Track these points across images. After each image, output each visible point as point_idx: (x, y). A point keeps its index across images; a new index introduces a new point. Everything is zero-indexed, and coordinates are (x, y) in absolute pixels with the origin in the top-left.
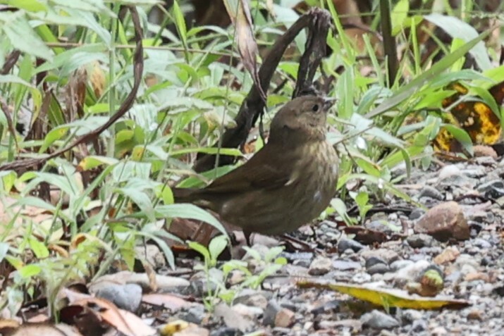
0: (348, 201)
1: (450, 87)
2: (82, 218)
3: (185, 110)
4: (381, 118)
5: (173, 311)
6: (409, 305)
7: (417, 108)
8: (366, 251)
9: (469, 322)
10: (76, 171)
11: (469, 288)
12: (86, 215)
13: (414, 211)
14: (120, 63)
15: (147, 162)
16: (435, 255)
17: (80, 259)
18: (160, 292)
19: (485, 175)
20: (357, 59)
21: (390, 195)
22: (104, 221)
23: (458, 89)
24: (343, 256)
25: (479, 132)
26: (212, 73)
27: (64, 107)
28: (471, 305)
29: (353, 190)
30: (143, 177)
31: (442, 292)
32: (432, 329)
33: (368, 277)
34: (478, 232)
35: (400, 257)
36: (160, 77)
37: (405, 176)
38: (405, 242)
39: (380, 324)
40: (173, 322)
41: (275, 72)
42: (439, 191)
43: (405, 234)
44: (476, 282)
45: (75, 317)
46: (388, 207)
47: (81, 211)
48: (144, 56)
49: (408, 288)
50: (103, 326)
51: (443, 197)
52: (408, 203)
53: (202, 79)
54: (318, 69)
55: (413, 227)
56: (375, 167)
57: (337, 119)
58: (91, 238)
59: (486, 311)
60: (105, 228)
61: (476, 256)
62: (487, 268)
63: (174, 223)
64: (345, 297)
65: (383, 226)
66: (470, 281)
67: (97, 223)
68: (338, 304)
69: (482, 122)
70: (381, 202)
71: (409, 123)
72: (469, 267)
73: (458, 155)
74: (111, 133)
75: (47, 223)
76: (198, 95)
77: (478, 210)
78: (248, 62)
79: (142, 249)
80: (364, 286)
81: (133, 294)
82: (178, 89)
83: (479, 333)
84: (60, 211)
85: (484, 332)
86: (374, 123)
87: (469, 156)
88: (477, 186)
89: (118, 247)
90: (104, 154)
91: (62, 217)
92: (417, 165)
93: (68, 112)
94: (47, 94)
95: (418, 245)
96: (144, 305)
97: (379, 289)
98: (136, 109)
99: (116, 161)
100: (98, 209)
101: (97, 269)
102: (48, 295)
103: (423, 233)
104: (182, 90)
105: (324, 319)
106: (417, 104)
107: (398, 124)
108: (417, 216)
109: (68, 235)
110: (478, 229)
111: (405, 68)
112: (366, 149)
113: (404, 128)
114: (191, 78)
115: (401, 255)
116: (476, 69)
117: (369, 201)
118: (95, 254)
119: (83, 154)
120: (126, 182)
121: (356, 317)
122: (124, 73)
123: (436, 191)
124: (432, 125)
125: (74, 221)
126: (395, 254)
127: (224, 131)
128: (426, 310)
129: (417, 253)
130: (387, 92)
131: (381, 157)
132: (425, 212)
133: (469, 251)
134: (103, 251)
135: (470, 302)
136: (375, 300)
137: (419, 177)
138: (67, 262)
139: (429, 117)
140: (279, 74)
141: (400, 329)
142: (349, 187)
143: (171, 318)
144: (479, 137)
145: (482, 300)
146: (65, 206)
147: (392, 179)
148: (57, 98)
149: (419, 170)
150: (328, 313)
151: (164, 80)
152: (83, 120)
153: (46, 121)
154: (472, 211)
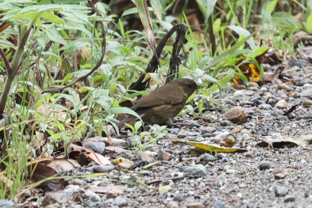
0: (194, 106)
1: (238, 56)
2: (79, 113)
3: (124, 66)
4: (209, 70)
5: (119, 154)
6: (220, 151)
7: (225, 66)
8: (202, 128)
9: (247, 158)
10: (77, 93)
11: (246, 143)
12: (81, 112)
13: (223, 110)
14: (96, 46)
15: (107, 89)
16: (232, 129)
17: (78, 132)
18: (113, 145)
19: (253, 95)
20: (198, 45)
21: (212, 103)
22: (89, 115)
23: (242, 57)
24: (192, 129)
25: (251, 76)
26: (136, 51)
27: (71, 65)
28: (247, 151)
29: (197, 101)
30: (106, 95)
31: (235, 145)
32: (230, 161)
33: (203, 139)
34: (250, 119)
35: (217, 130)
36: (113, 52)
37: (219, 95)
38: (219, 123)
39: (208, 159)
40: (118, 158)
41: (163, 50)
42: (234, 101)
43: (219, 120)
44: (249, 141)
45: (76, 156)
46: (212, 109)
47: (79, 110)
48: (106, 43)
49: (220, 143)
50: (89, 160)
51: (235, 104)
52: (220, 107)
53: (131, 53)
54: (182, 49)
55: (222, 117)
56: (206, 91)
57: (189, 71)
58: (83, 122)
59: (254, 153)
60: (89, 118)
61: (249, 129)
62: (254, 135)
63: (119, 115)
64: (193, 147)
65: (209, 117)
66: (247, 140)
67: (86, 116)
68: (190, 150)
69: (252, 72)
70: (208, 106)
71: (221, 72)
72: (246, 134)
73: (242, 86)
74: (92, 76)
75: (64, 115)
76: (129, 60)
77: (251, 110)
78: (152, 46)
79: (106, 127)
80: (201, 142)
81: (101, 146)
82: (121, 57)
83: (251, 163)
84: (70, 110)
85: (253, 162)
86: (205, 72)
87: (247, 87)
88: (250, 99)
89: (95, 126)
90: (89, 86)
91: (71, 113)
92: (224, 90)
93: (73, 67)
94: (64, 60)
95: (224, 125)
96: (106, 151)
97: (207, 144)
98: (103, 66)
99: (94, 89)
100: (86, 109)
101: (86, 135)
102: (64, 147)
103: (227, 120)
104: (123, 58)
105: (184, 157)
106: (224, 64)
107: (216, 72)
108: (224, 112)
109: (73, 121)
110: (251, 118)
111: (219, 49)
112: (202, 84)
113: (219, 75)
114: (126, 53)
115: (217, 129)
116: (250, 48)
117: (203, 106)
118: (85, 129)
119: (80, 85)
120: (98, 98)
121: (197, 156)
122: (97, 51)
123: (232, 102)
124: (231, 73)
125: (76, 114)
126: (215, 129)
127: (141, 76)
128: (228, 153)
129: (224, 128)
130: (211, 59)
131: (209, 87)
132: (227, 111)
133: (247, 127)
134: (88, 128)
135: (247, 150)
136: (206, 149)
137: (225, 96)
138: (73, 132)
139: (229, 70)
140: (164, 51)
141: (217, 161)
142: (195, 100)
143: (118, 157)
144: (251, 78)
145: (252, 149)
146: (72, 108)
147: (213, 96)
148: (69, 61)
149: (225, 93)
150: (186, 154)
151: (115, 53)
152: (80, 71)
153: (64, 71)
154: (248, 110)
